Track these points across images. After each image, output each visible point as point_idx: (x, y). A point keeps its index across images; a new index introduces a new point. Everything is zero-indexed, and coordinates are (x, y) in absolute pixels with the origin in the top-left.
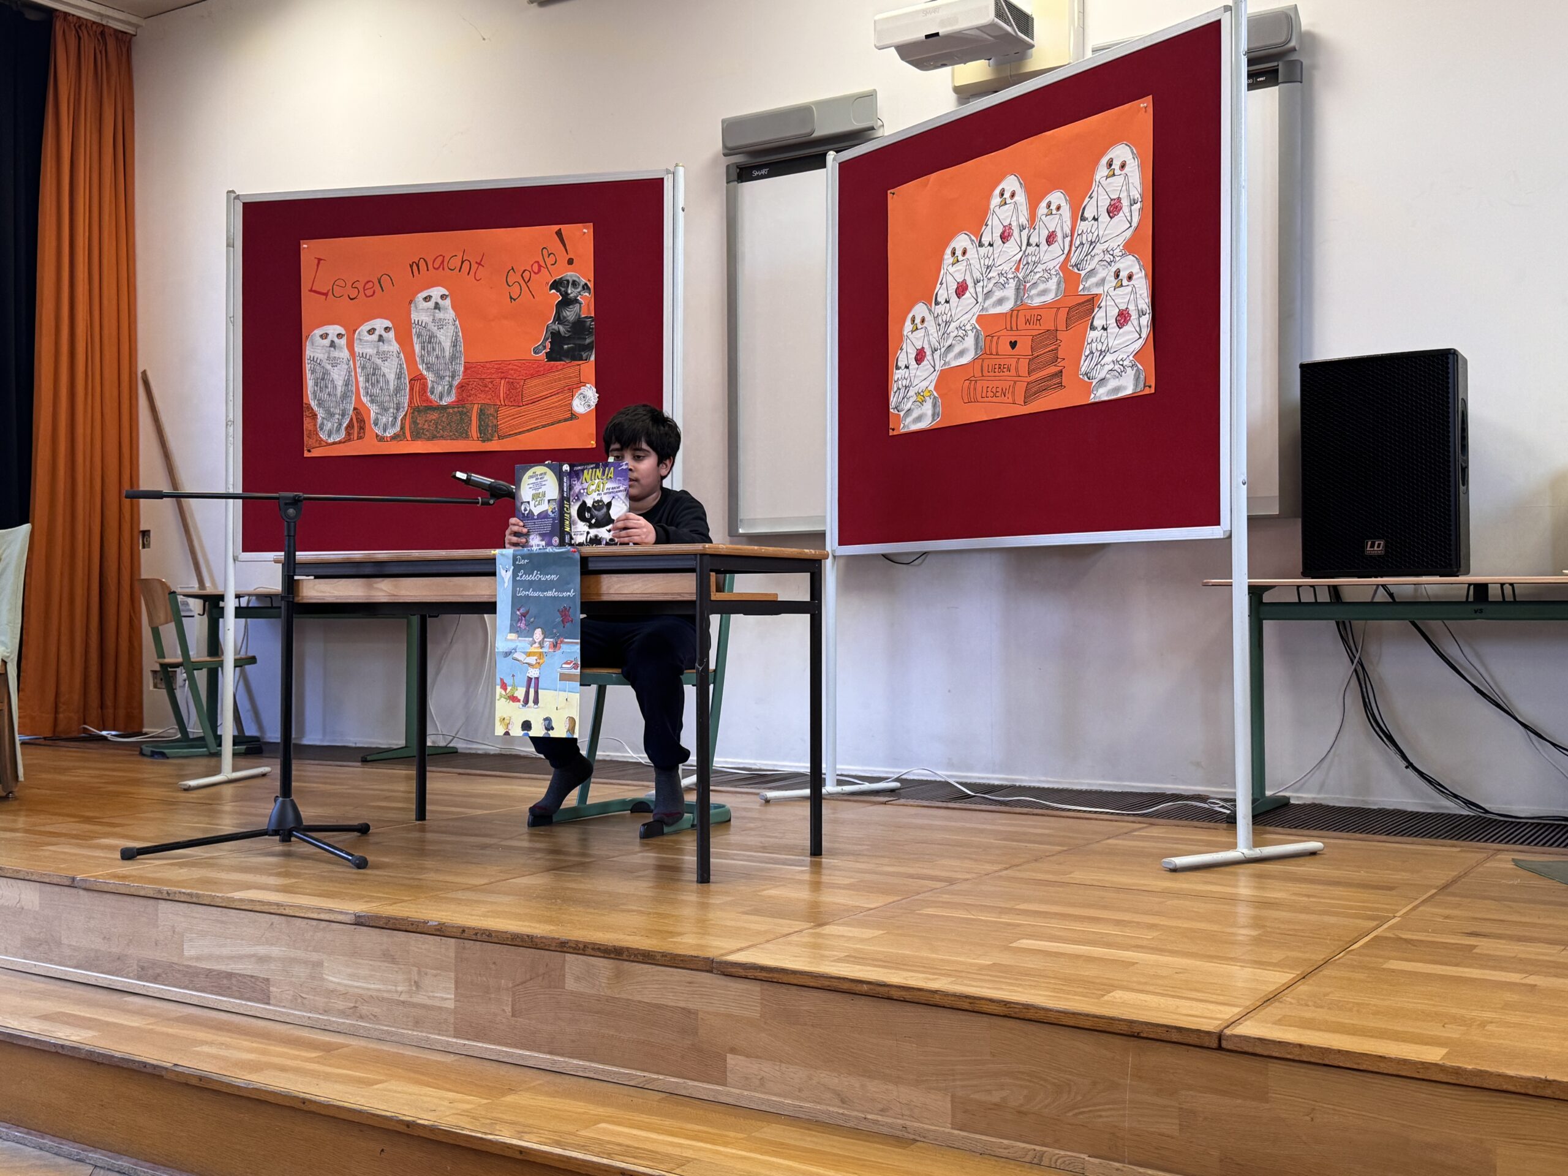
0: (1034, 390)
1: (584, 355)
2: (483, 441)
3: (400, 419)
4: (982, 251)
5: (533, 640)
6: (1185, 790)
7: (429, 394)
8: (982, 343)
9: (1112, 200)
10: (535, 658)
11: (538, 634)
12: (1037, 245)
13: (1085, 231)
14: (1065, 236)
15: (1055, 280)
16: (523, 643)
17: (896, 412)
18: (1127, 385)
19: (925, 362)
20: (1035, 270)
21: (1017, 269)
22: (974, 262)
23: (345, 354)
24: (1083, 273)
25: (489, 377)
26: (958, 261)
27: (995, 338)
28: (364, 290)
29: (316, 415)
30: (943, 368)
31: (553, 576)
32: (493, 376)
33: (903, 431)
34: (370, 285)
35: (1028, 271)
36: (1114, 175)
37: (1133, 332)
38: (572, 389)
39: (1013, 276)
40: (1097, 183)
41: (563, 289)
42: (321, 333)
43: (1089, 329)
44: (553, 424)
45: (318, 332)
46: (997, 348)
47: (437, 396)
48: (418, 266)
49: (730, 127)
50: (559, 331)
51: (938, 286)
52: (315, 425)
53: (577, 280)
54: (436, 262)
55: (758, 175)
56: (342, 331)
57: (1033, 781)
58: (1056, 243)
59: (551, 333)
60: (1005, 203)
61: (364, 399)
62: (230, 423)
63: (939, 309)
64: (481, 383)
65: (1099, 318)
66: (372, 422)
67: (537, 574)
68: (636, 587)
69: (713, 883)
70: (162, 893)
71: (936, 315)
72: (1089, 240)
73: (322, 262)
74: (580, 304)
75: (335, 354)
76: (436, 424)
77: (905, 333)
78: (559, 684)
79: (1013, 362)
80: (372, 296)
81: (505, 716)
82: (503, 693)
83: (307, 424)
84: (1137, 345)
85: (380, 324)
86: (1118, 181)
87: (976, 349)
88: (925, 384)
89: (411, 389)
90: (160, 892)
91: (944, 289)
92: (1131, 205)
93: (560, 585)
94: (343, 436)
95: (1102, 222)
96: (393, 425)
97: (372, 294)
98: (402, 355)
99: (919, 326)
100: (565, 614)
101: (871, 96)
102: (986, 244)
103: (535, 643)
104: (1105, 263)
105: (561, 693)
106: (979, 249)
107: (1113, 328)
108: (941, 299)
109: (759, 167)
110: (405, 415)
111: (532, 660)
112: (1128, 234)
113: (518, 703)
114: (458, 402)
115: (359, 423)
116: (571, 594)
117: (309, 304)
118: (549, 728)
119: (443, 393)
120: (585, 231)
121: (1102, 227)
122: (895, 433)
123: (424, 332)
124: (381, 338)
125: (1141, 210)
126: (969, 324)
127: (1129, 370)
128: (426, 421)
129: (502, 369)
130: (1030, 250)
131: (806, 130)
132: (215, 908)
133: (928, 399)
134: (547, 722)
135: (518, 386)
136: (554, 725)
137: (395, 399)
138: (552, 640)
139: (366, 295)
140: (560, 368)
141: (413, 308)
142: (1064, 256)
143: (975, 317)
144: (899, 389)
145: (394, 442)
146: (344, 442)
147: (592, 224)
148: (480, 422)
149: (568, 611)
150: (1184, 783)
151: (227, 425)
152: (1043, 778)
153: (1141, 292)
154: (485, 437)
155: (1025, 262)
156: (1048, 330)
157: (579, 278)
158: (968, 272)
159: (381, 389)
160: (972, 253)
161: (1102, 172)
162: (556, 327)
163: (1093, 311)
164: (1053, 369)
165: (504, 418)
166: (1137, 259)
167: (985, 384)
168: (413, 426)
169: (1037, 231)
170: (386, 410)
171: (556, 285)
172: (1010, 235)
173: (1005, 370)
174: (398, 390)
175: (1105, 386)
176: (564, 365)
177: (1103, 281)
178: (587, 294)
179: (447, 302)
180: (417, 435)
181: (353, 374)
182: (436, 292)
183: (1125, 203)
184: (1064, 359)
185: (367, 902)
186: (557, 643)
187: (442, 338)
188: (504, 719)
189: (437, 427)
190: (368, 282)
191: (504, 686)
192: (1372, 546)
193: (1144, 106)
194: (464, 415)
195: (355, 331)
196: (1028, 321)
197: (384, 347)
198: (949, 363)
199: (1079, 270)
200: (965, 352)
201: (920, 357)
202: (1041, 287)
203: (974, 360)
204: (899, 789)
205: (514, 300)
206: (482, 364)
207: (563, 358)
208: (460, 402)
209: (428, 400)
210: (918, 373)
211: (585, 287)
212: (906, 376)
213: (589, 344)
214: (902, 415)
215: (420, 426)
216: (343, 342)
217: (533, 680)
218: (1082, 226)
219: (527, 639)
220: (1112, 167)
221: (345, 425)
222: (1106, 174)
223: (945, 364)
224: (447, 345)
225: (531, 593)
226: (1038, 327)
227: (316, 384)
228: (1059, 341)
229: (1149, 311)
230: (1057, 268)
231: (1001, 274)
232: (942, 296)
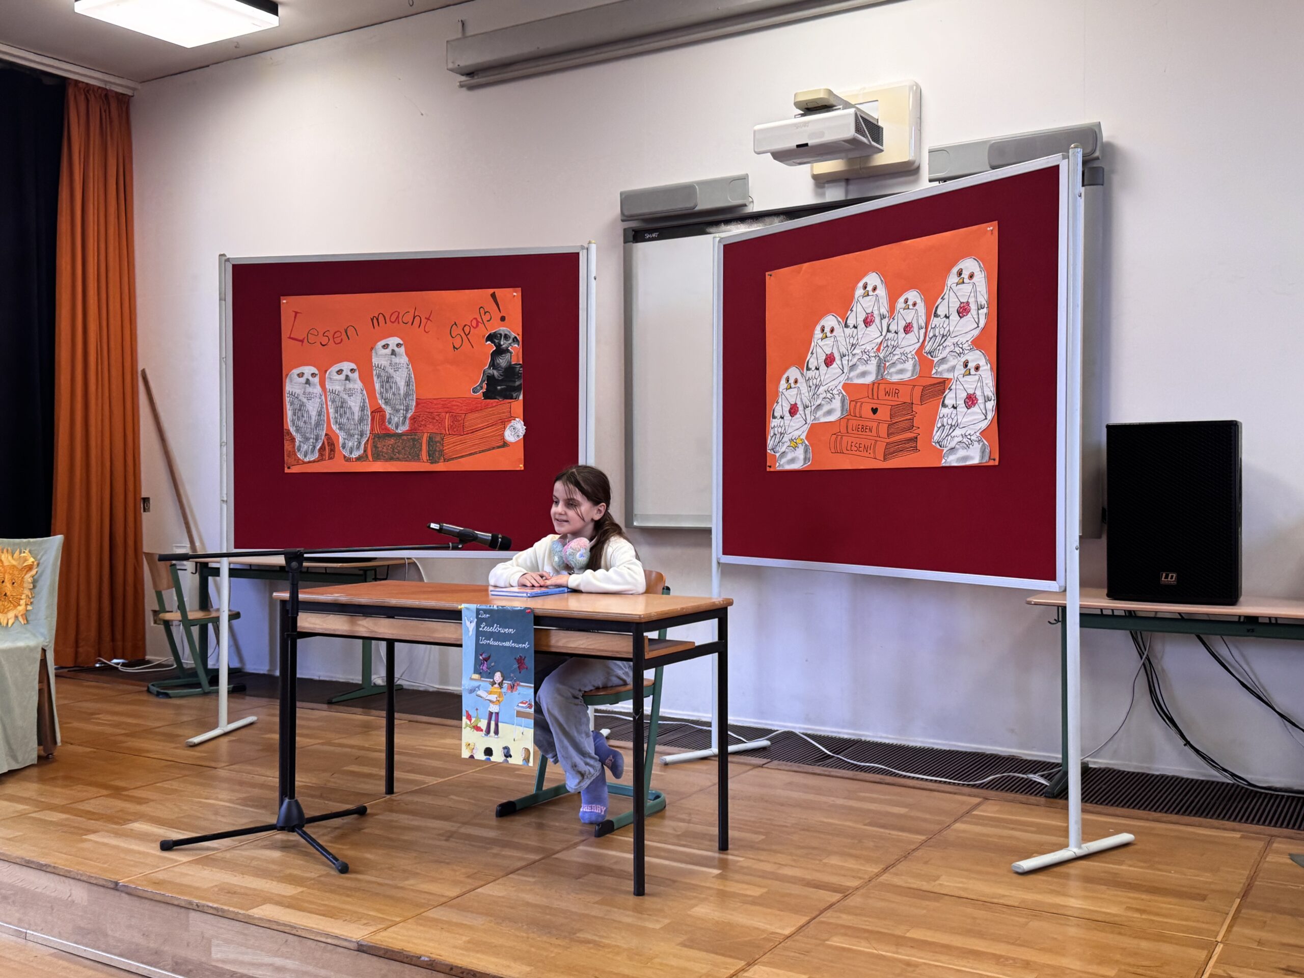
0: (892, 450)
1: (514, 395)
2: (432, 463)
3: (363, 443)
4: (847, 331)
5: (494, 681)
6: (1002, 751)
7: (387, 423)
8: (847, 406)
9: (961, 303)
10: (496, 696)
11: (498, 677)
12: (896, 333)
13: (937, 326)
14: (920, 328)
15: (911, 362)
16: (485, 683)
17: (773, 453)
18: (974, 456)
19: (798, 416)
20: (894, 353)
21: (878, 350)
22: (841, 339)
23: (318, 390)
24: (936, 360)
25: (436, 411)
26: (826, 337)
27: (859, 404)
28: (334, 338)
29: (295, 439)
30: (814, 422)
31: (510, 630)
32: (440, 411)
33: (778, 469)
34: (337, 335)
35: (888, 353)
36: (963, 282)
37: (978, 413)
38: (504, 422)
39: (874, 355)
40: (949, 288)
41: (497, 341)
42: (299, 373)
43: (941, 406)
44: (489, 450)
45: (296, 371)
46: (860, 412)
47: (394, 425)
48: (377, 320)
49: (627, 199)
50: (494, 375)
51: (809, 355)
52: (294, 447)
53: (508, 334)
54: (393, 316)
55: (649, 238)
56: (315, 371)
57: (877, 737)
58: (913, 332)
59: (488, 376)
60: (868, 295)
61: (335, 427)
62: (223, 444)
63: (810, 374)
64: (430, 416)
65: (951, 398)
66: (340, 445)
67: (497, 627)
68: (581, 642)
69: (649, 895)
70: (192, 905)
71: (807, 379)
72: (941, 333)
73: (298, 315)
74: (511, 353)
75: (309, 389)
76: (393, 448)
77: (781, 390)
78: (516, 720)
79: (874, 425)
80: (340, 343)
81: (470, 742)
82: (469, 722)
83: (287, 446)
84: (984, 425)
85: (347, 366)
86: (966, 288)
87: (842, 410)
88: (797, 433)
89: (373, 419)
90: (191, 903)
91: (814, 358)
92: (978, 309)
93: (516, 638)
94: (317, 457)
95: (953, 320)
96: (358, 448)
97: (339, 341)
98: (365, 392)
99: (793, 385)
100: (520, 662)
101: (744, 179)
102: (851, 326)
103: (495, 683)
104: (955, 354)
105: (518, 727)
106: (845, 329)
107: (962, 408)
108: (812, 365)
109: (650, 231)
110: (368, 440)
111: (493, 697)
112: (976, 332)
113: (481, 732)
114: (411, 430)
115: (329, 447)
116: (526, 645)
117: (288, 347)
118: (508, 755)
119: (398, 422)
120: (515, 294)
121: (953, 324)
122: (772, 470)
123: (383, 374)
124: (347, 378)
125: (987, 315)
126: (836, 390)
127: (976, 444)
128: (384, 446)
129: (447, 405)
130: (890, 335)
131: (689, 205)
132: (238, 922)
133: (800, 445)
134: (506, 750)
135: (460, 419)
136: (512, 753)
137: (359, 428)
138: (510, 682)
139: (334, 342)
140: (494, 405)
141: (374, 354)
142: (919, 344)
143: (842, 384)
144: (775, 434)
145: (359, 463)
146: (318, 461)
147: (520, 289)
148: (429, 448)
149: (524, 659)
150: (1001, 745)
151: (221, 445)
152: (884, 735)
153: (987, 382)
154: (433, 461)
155: (885, 345)
156: (905, 403)
157: (510, 332)
158: (835, 347)
159: (348, 419)
160: (838, 330)
161: (952, 279)
162: (491, 371)
163: (944, 392)
164: (909, 435)
165: (448, 445)
166: (983, 354)
167: (850, 440)
168: (374, 449)
169: (896, 321)
170: (352, 436)
171: (491, 338)
172: (872, 321)
173: (867, 430)
174: (361, 420)
175: (955, 454)
176: (498, 402)
177: (953, 369)
178: (516, 345)
179: (402, 350)
180: (377, 457)
181: (325, 406)
182: (393, 341)
183: (973, 307)
184: (919, 428)
185: (364, 924)
186: (514, 685)
187: (398, 379)
188: (469, 745)
189: (393, 451)
190: (335, 333)
191: (469, 717)
192: (1167, 577)
193: (991, 229)
194: (416, 443)
195: (326, 371)
196: (887, 393)
197: (350, 385)
198: (818, 419)
199: (932, 357)
200: (833, 412)
201: (793, 410)
202: (900, 367)
203: (840, 419)
204: (769, 747)
205: (457, 349)
206: (430, 400)
207: (497, 397)
208: (412, 431)
209: (387, 429)
210: (792, 424)
211: (515, 340)
212: (781, 425)
213: (518, 386)
214: (777, 457)
215: (380, 449)
216: (316, 380)
217: (494, 715)
218: (935, 321)
219: (489, 680)
220: (962, 276)
221: (318, 447)
222: (956, 281)
223: (815, 419)
224: (402, 384)
225: (492, 642)
226: (896, 399)
227: (294, 414)
228: (914, 413)
229: (994, 397)
230: (913, 353)
231: (864, 352)
232: (813, 363)
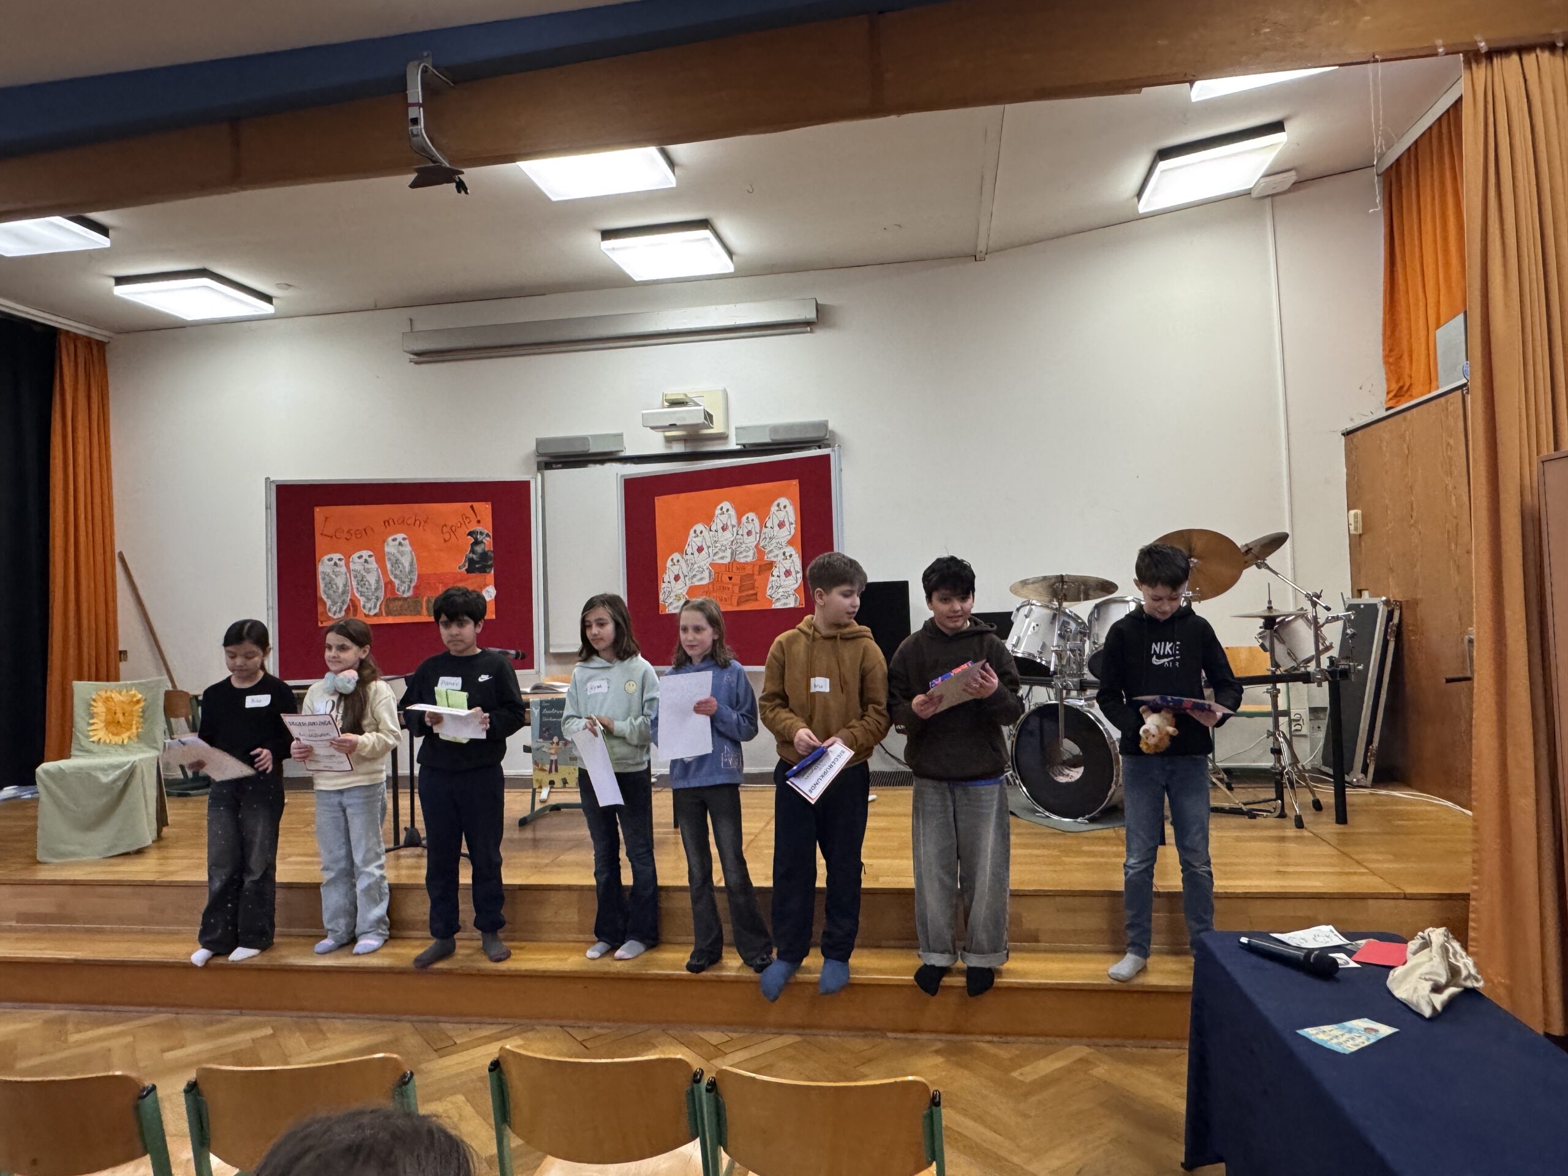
0: (742, 600)
1: (488, 571)
3: (379, 605)
5: (553, 742)
7: (396, 591)
8: (713, 576)
9: (780, 521)
11: (556, 739)
13: (767, 533)
14: (756, 533)
15: (752, 552)
17: (663, 603)
18: (791, 603)
19: (680, 581)
23: (344, 569)
24: (766, 551)
25: (432, 581)
26: (698, 536)
27: (720, 575)
28: (355, 535)
29: (326, 603)
30: (691, 585)
32: (435, 582)
33: (668, 613)
34: (359, 532)
36: (781, 510)
37: (792, 580)
40: (772, 513)
41: (475, 536)
42: (328, 558)
43: (770, 576)
45: (326, 558)
46: (721, 579)
47: (401, 592)
48: (388, 522)
49: (540, 443)
50: (473, 558)
51: (687, 546)
53: (483, 531)
54: (399, 519)
55: (556, 467)
56: (341, 557)
58: (752, 536)
59: (469, 559)
61: (358, 595)
63: (687, 557)
64: (428, 585)
65: (776, 572)
66: (362, 606)
71: (686, 560)
72: (769, 537)
73: (330, 519)
74: (485, 544)
75: (337, 569)
77: (668, 566)
79: (730, 586)
80: (360, 538)
83: (320, 609)
84: (796, 586)
85: (365, 553)
86: (783, 513)
87: (710, 578)
88: (680, 591)
89: (386, 588)
91: (690, 548)
92: (790, 525)
94: (343, 614)
95: (776, 530)
96: (375, 608)
98: (379, 570)
99: (676, 563)
104: (777, 548)
105: (571, 766)
107: (783, 577)
108: (688, 553)
109: (557, 463)
111: (553, 751)
112: (789, 537)
115: (354, 606)
117: (319, 539)
119: (405, 590)
120: (487, 506)
121: (776, 532)
122: (663, 613)
123: (392, 558)
124: (366, 561)
125: (795, 529)
126: (705, 566)
127: (792, 596)
128: (395, 606)
129: (440, 577)
130: (738, 537)
131: (586, 449)
136: (568, 782)
137: (375, 594)
139: (356, 537)
141: (385, 545)
142: (756, 542)
143: (708, 563)
144: (664, 592)
147: (491, 503)
153: (796, 563)
156: (749, 574)
159: (367, 589)
161: (774, 508)
162: (471, 555)
163: (772, 568)
164: (751, 592)
166: (794, 548)
170: (370, 600)
171: (470, 534)
173: (726, 589)
174: (377, 589)
175: (780, 602)
177: (777, 556)
178: (489, 539)
179: (407, 542)
180: (388, 614)
181: (349, 580)
182: (400, 537)
183: (787, 523)
184: (758, 588)
187: (404, 561)
189: (401, 609)
193: (795, 482)
194: (419, 603)
196: (737, 569)
197: (368, 566)
198: (694, 583)
199: (764, 549)
200: (704, 579)
201: (677, 578)
202: (745, 554)
203: (709, 584)
205: (447, 541)
206: (428, 575)
207: (476, 572)
210: (676, 586)
211: (488, 535)
212: (669, 586)
213: (490, 564)
214: (666, 605)
215: (391, 608)
216: (343, 563)
217: (555, 761)
218: (764, 530)
220: (780, 507)
221: (344, 608)
222: (776, 509)
223: (692, 583)
224: (407, 565)
225: (551, 720)
226: (743, 572)
228: (755, 580)
229: (801, 571)
230: (753, 547)
231: (722, 546)
232: (689, 551)
